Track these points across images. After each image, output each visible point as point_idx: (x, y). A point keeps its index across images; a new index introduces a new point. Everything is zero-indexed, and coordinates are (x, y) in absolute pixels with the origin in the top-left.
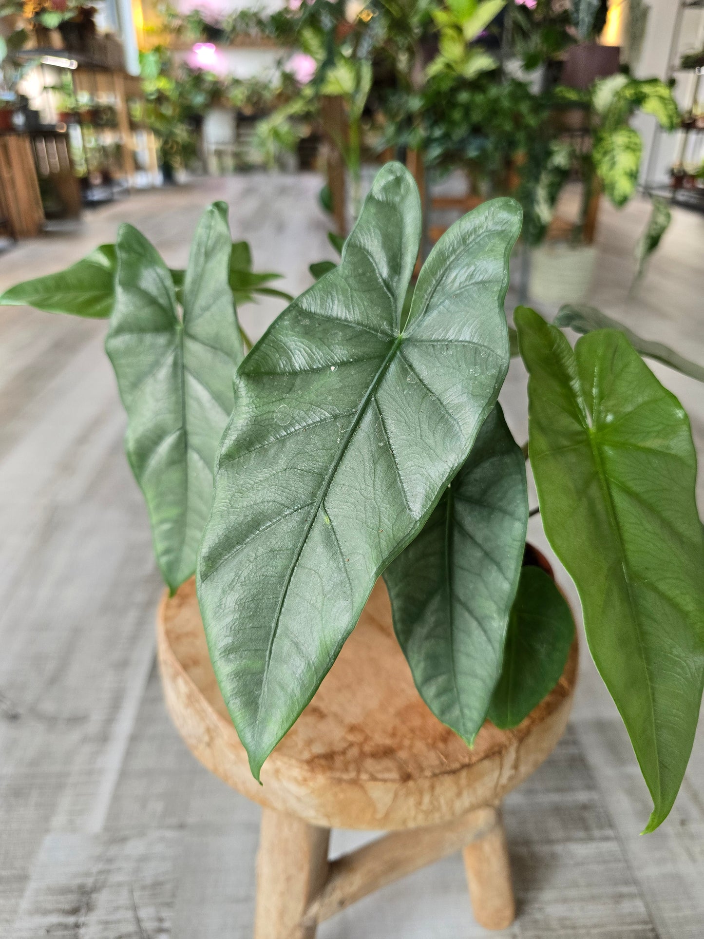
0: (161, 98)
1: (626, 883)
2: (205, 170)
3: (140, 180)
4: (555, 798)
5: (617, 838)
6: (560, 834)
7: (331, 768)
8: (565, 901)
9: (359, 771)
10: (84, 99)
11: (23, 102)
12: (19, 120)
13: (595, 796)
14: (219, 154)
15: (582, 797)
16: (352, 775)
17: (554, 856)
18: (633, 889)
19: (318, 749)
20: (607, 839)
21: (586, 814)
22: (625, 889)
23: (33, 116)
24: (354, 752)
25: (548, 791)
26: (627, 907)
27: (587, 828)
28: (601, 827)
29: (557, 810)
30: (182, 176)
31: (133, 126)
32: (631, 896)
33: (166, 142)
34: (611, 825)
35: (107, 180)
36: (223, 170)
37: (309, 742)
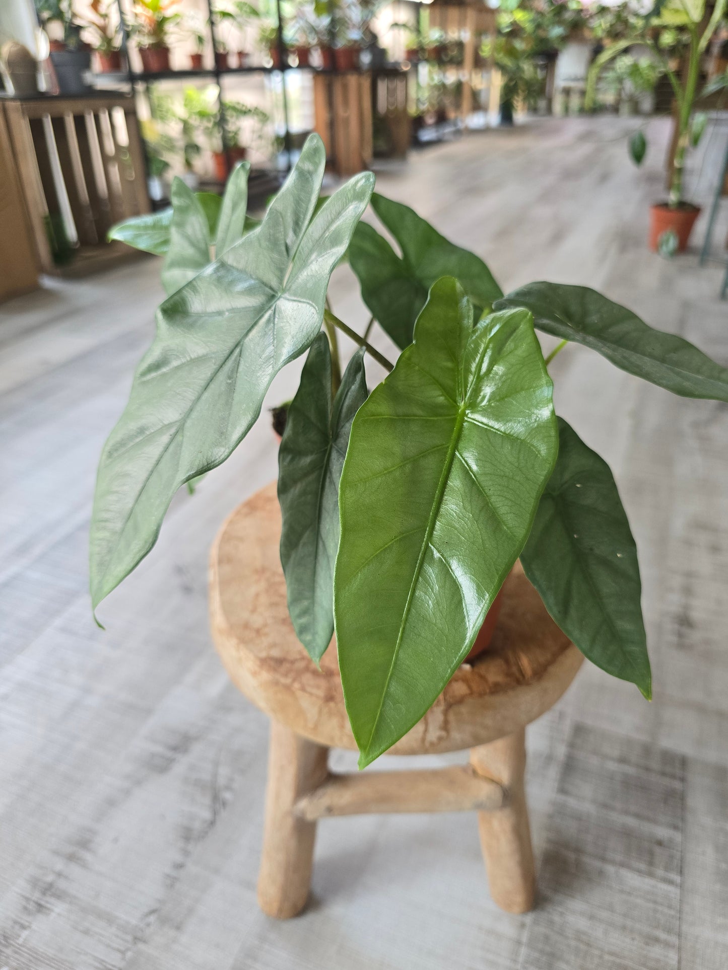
0: (515, 31)
1: (669, 931)
2: (549, 110)
3: (476, 120)
4: (631, 822)
5: (681, 886)
6: (619, 857)
7: (275, 670)
8: (592, 917)
9: (294, 680)
10: (433, 35)
11: (372, 41)
12: (366, 58)
13: (678, 837)
14: (567, 92)
15: (662, 832)
16: (288, 681)
17: (601, 873)
18: (674, 939)
19: (276, 653)
20: (671, 882)
21: (657, 850)
22: (663, 936)
23: (380, 54)
24: (301, 665)
25: (626, 812)
26: (656, 951)
27: (651, 863)
28: (667, 869)
29: (627, 834)
30: (520, 116)
31: (479, 63)
32: (667, 945)
33: (511, 80)
34: (681, 873)
35: (442, 118)
36: (567, 109)
37: (273, 645)
